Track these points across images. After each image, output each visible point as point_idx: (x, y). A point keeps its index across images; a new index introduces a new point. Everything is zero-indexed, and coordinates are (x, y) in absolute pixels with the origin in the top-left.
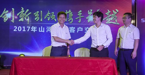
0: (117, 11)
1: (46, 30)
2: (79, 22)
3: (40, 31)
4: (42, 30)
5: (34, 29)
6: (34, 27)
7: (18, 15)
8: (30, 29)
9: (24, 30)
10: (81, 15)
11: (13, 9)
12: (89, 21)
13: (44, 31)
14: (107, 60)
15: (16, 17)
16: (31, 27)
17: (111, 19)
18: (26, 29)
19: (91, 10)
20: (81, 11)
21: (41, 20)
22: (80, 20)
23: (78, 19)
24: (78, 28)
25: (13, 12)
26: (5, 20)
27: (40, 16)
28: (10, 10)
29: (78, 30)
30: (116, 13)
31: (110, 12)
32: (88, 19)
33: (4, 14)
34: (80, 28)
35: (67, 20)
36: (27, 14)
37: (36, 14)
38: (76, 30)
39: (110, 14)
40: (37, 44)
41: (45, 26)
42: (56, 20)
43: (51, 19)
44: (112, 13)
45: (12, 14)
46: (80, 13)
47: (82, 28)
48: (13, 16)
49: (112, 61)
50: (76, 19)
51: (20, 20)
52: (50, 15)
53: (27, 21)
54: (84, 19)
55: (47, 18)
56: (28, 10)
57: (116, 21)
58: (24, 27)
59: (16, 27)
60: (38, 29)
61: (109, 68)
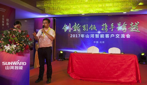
0: (138, 23)
1: (90, 36)
2: (112, 31)
3: (86, 37)
4: (87, 36)
5: (83, 36)
6: (83, 35)
7: (73, 27)
8: (80, 36)
9: (77, 37)
10: (113, 26)
11: (70, 24)
12: (118, 30)
13: (89, 37)
14: (131, 56)
15: (72, 29)
16: (81, 35)
17: (134, 28)
18: (78, 36)
19: (120, 23)
20: (113, 24)
21: (87, 30)
22: (112, 30)
23: (111, 29)
24: (111, 35)
25: (70, 26)
26: (65, 31)
27: (86, 28)
28: (68, 25)
29: (111, 36)
30: (138, 24)
31: (133, 24)
32: (118, 29)
33: (65, 27)
34: (112, 35)
35: (104, 30)
36: (78, 26)
37: (84, 26)
38: (110, 36)
39: (133, 25)
40: (84, 45)
41: (89, 34)
42: (96, 30)
43: (93, 29)
44: (134, 24)
45: (69, 27)
46: (112, 25)
47: (114, 35)
48: (70, 29)
49: (135, 57)
50: (110, 29)
51: (74, 31)
52: (92, 27)
53: (78, 31)
54: (115, 29)
55: (91, 29)
56: (79, 24)
57: (138, 29)
58: (77, 35)
59: (72, 35)
60: (85, 36)
61: (132, 61)
